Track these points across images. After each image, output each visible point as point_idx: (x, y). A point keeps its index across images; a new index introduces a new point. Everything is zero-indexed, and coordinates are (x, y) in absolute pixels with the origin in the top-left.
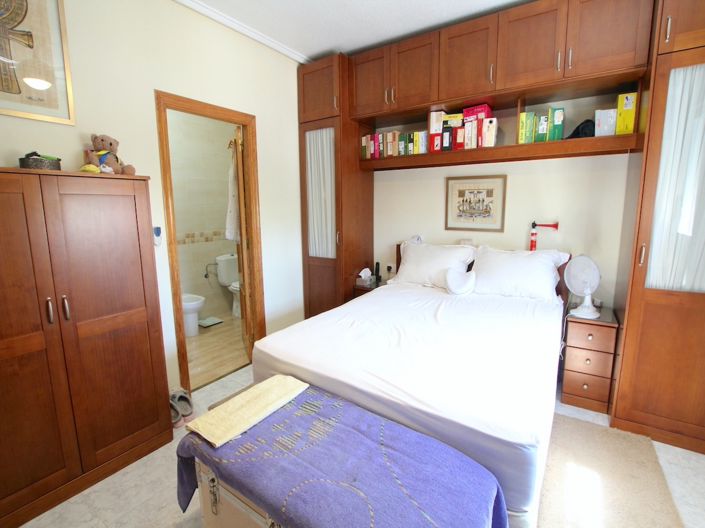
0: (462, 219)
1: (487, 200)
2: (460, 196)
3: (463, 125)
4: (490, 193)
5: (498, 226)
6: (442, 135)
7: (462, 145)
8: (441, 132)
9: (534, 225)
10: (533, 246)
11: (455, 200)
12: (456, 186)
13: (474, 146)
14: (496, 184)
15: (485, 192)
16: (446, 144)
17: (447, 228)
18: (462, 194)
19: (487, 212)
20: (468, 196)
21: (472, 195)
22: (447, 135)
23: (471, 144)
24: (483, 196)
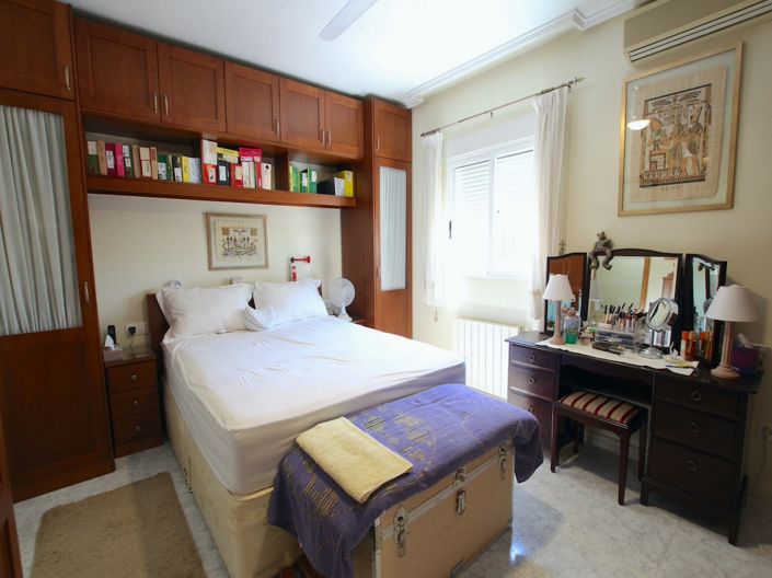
0: (228, 258)
1: (252, 239)
2: (224, 234)
3: (240, 163)
4: (254, 232)
5: (263, 263)
6: (217, 168)
7: (240, 182)
8: (216, 164)
9: (293, 260)
10: (294, 278)
11: (219, 238)
12: (220, 223)
13: (253, 186)
14: (258, 224)
15: (249, 231)
16: (223, 177)
17: (211, 268)
18: (226, 231)
19: (252, 250)
20: (232, 234)
21: (237, 234)
22: (223, 169)
23: (249, 183)
24: (246, 235)
